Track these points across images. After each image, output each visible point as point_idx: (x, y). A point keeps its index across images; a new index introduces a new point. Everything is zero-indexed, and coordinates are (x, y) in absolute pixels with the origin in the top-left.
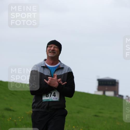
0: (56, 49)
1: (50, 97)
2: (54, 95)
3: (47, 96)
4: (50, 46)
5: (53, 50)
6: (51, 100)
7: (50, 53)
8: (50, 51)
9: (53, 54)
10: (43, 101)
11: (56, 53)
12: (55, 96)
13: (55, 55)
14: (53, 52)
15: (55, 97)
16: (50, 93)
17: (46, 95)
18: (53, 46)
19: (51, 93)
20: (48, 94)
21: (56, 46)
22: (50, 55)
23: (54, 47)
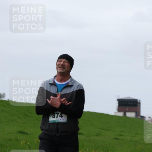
0: (66, 64)
1: (57, 118)
2: (61, 115)
3: (54, 117)
4: (60, 60)
5: (63, 65)
6: (57, 122)
7: (60, 69)
8: (60, 66)
9: (62, 69)
10: (50, 122)
11: (66, 68)
12: (62, 117)
13: (65, 70)
14: (62, 67)
15: (62, 119)
16: (56, 113)
17: (52, 116)
18: (63, 60)
19: (58, 114)
20: (55, 114)
21: (67, 61)
22: (59, 71)
23: (64, 62)
